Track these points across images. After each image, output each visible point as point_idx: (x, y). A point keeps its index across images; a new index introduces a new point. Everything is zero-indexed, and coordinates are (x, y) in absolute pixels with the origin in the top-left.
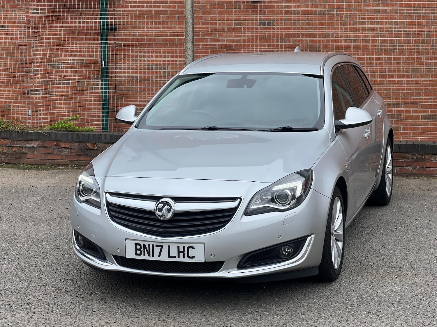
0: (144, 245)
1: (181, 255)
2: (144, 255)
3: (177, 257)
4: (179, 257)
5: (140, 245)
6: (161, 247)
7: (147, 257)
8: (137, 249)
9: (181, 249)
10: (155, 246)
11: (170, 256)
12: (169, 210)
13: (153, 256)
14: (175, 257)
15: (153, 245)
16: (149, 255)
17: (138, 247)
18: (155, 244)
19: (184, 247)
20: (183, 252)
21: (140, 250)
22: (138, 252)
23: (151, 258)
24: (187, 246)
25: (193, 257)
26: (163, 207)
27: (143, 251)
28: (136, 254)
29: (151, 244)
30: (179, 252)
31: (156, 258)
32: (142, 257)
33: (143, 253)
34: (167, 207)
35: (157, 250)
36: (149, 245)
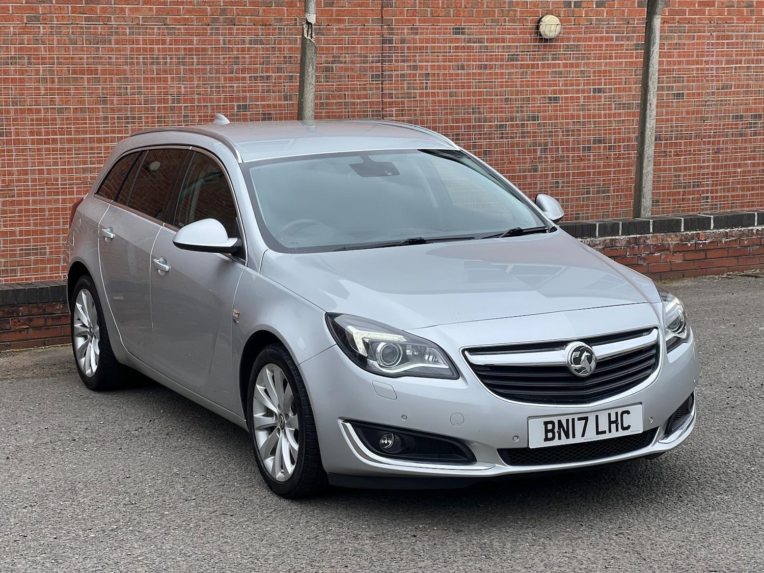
0: (560, 422)
1: (613, 426)
2: (560, 438)
3: (607, 431)
4: (610, 431)
5: (552, 423)
6: (586, 419)
7: (564, 441)
8: (547, 431)
9: (613, 418)
10: (576, 420)
11: (598, 433)
12: (589, 359)
13: (574, 436)
14: (604, 432)
15: (573, 420)
16: (568, 437)
17: (550, 427)
18: (576, 417)
19: (617, 413)
20: (616, 422)
21: (552, 431)
22: (550, 435)
23: (571, 441)
24: (620, 411)
25: (629, 427)
26: (581, 355)
27: (558, 432)
28: (546, 439)
29: (570, 418)
30: (610, 422)
31: (579, 440)
32: (556, 443)
33: (557, 435)
34: (586, 354)
35: (579, 425)
36: (567, 421)
